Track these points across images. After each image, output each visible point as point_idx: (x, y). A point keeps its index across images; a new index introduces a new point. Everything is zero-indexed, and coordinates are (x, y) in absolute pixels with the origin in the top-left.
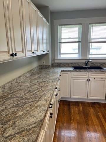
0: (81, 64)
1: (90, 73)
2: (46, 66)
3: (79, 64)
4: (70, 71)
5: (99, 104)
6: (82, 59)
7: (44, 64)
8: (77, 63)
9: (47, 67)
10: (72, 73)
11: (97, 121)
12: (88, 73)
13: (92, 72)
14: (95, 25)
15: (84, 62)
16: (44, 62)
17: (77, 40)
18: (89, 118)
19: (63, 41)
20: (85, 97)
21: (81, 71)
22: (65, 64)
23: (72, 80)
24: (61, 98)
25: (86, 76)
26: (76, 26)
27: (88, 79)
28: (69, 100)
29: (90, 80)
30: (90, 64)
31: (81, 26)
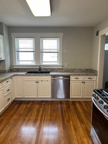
1: (38, 76)
2: (2, 71)
3: (35, 69)
4: (22, 75)
5: (46, 101)
6: (37, 65)
7: (1, 69)
8: (32, 69)
9: (4, 72)
10: (24, 76)
12: (36, 76)
13: (39, 75)
14: (45, 38)
15: (38, 67)
19: (20, 50)
20: (35, 97)
21: (30, 75)
22: (23, 70)
23: (24, 82)
24: (16, 98)
25: (35, 79)
27: (36, 81)
28: (23, 100)
29: (38, 82)
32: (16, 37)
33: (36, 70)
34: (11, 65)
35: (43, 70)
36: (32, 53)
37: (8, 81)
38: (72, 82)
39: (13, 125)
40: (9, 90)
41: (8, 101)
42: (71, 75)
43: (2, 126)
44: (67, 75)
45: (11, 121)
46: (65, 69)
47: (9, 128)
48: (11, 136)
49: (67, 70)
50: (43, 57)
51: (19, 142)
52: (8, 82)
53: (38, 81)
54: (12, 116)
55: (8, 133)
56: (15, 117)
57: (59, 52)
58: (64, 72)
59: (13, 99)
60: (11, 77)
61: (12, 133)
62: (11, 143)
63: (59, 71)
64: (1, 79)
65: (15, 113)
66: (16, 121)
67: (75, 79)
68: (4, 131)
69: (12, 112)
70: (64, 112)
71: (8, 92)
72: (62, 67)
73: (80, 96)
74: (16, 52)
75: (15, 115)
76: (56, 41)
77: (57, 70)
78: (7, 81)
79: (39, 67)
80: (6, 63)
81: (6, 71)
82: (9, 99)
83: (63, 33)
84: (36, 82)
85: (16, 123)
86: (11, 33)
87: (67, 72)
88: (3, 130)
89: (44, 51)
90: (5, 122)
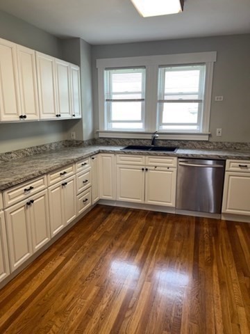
1: (147, 157)
2: (77, 142)
4: (114, 151)
6: (147, 132)
7: (75, 138)
8: (138, 139)
9: (79, 144)
10: (118, 155)
12: (144, 157)
13: (150, 154)
14: (169, 68)
15: (150, 137)
16: (74, 136)
19: (114, 97)
20: (140, 201)
21: (131, 154)
22: (117, 141)
23: (118, 169)
24: (100, 200)
25: (139, 163)
26: (136, 70)
27: (144, 167)
28: (115, 205)
29: (147, 170)
30: (161, 142)
31: (145, 70)
32: (107, 69)
33: (144, 143)
34: (95, 131)
35: (160, 144)
36: (140, 103)
37: (85, 164)
38: (230, 176)
39: (89, 252)
40: (87, 181)
41: (85, 205)
43: (68, 250)
45: (86, 244)
46: (217, 143)
47: (82, 256)
48: (83, 271)
49: (220, 145)
50: (164, 113)
51: (97, 285)
52: (86, 166)
53: (147, 167)
54: (89, 234)
55: (78, 265)
56: (95, 237)
57: (203, 99)
58: (213, 150)
59: (95, 200)
60: (91, 156)
61: (85, 266)
62: (81, 283)
63: (199, 146)
64: (72, 157)
65: (95, 229)
66: (97, 245)
67: (239, 169)
68: (71, 260)
69: (90, 226)
70: (200, 242)
71: (85, 185)
72: (208, 137)
74: (106, 103)
75: (95, 233)
76: (197, 72)
77: (195, 143)
78: (83, 163)
79: (151, 135)
80: (84, 125)
81: (83, 142)
82: (87, 200)
83: (216, 52)
84: (143, 169)
85: (97, 249)
86: (97, 60)
87: (220, 149)
88: (71, 257)
89: (166, 98)
90: (74, 243)
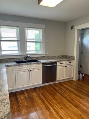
0: (21, 59)
3: (20, 59)
4: (14, 65)
8: (18, 58)
11: (40, 101)
13: (31, 64)
14: (29, 29)
17: (16, 39)
18: (34, 101)
19: (3, 39)
20: (28, 85)
23: (16, 73)
25: (27, 68)
27: (29, 70)
29: (30, 71)
30: (28, 58)
31: (18, 28)
38: (58, 67)
42: (58, 62)
44: (55, 61)
46: (48, 57)
53: (30, 70)
67: (60, 65)
72: (45, 55)
73: (64, 78)
76: (38, 31)
77: (41, 58)
79: (24, 56)
83: (45, 25)
